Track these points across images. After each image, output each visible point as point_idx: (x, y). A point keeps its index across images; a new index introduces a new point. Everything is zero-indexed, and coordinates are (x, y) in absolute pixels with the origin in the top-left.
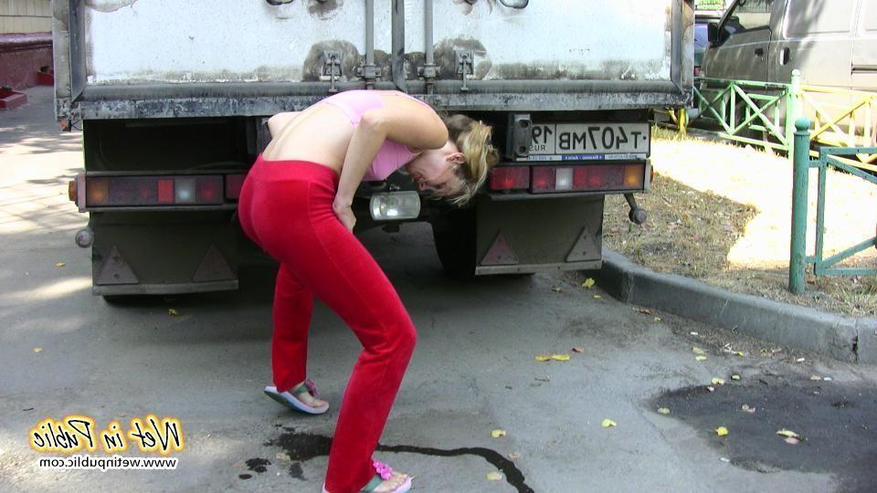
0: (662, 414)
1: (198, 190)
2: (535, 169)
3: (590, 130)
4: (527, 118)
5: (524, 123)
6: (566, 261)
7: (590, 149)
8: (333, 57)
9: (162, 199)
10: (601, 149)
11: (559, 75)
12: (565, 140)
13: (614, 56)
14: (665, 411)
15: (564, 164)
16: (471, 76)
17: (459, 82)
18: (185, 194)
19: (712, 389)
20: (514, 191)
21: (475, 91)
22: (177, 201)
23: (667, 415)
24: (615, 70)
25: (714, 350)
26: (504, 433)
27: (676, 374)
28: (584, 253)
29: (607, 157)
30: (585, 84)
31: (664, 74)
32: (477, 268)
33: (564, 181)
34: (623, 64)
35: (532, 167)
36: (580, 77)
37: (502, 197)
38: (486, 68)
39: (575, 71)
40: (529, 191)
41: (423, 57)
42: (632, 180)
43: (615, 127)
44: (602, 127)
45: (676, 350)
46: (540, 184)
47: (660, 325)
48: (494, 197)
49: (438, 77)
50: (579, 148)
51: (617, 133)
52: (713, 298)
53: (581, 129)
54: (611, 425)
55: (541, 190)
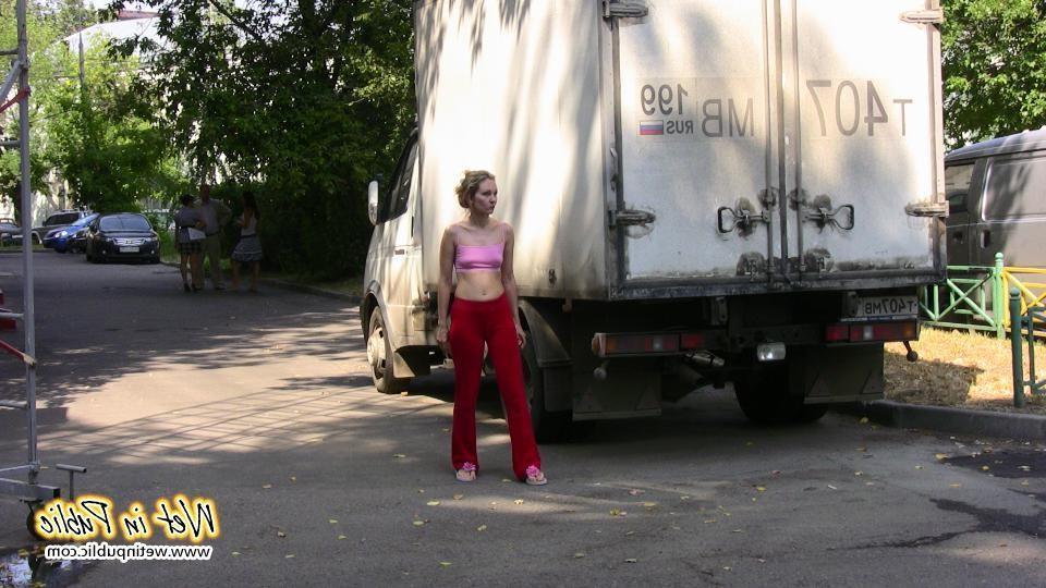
1: (665, 343)
2: (852, 326)
3: (883, 301)
4: (854, 293)
5: (854, 296)
6: (861, 393)
7: (883, 313)
8: (752, 261)
9: (646, 349)
10: (890, 313)
11: (871, 267)
12: (869, 308)
13: (901, 254)
15: (869, 323)
16: (823, 270)
17: (815, 274)
18: (657, 346)
20: (838, 341)
21: (826, 278)
22: (653, 350)
24: (902, 263)
25: (968, 443)
28: (872, 387)
29: (894, 318)
30: (886, 272)
31: (930, 264)
32: (806, 399)
33: (868, 335)
34: (906, 259)
35: (850, 325)
36: (883, 268)
37: (833, 345)
38: (831, 265)
39: (879, 265)
40: (848, 341)
41: (798, 260)
42: (909, 332)
43: (898, 299)
44: (890, 298)
45: (943, 444)
46: (854, 336)
47: (927, 436)
48: (829, 345)
49: (806, 271)
50: (877, 313)
51: (899, 302)
52: (963, 414)
53: (877, 301)
55: (855, 340)
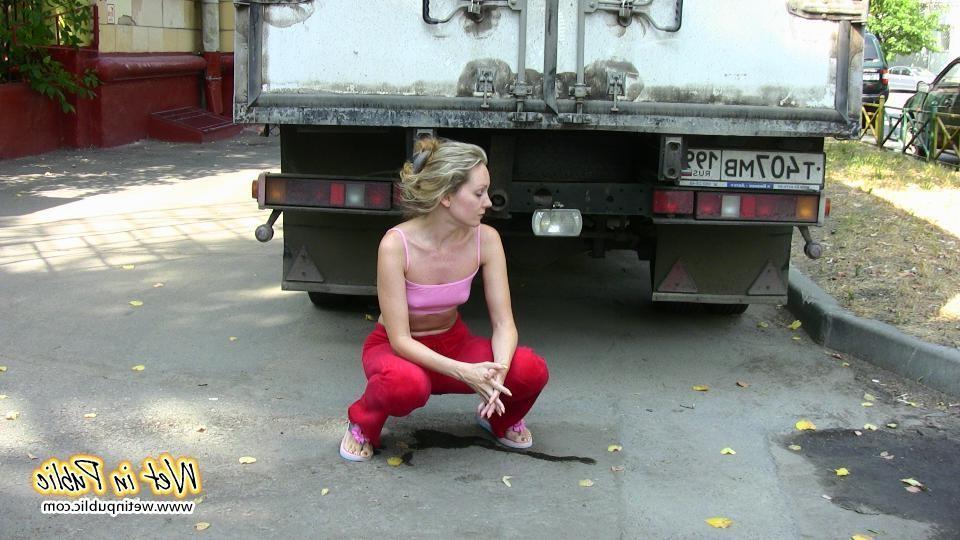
0: (792, 450)
1: (367, 195)
2: (699, 194)
3: (759, 158)
4: (678, 141)
5: (674, 146)
6: (748, 294)
7: (757, 177)
8: (487, 74)
9: (334, 202)
10: (769, 178)
11: (713, 99)
12: (731, 167)
13: (773, 82)
14: (797, 448)
15: (730, 191)
16: (622, 97)
17: (607, 102)
18: (355, 198)
19: (859, 433)
20: (678, 216)
21: (625, 112)
22: (347, 205)
23: (796, 452)
24: (774, 96)
25: (887, 398)
26: (620, 448)
27: (831, 416)
28: (768, 288)
29: (776, 187)
30: (740, 110)
31: (828, 102)
32: (654, 294)
33: (730, 209)
34: (783, 91)
35: (697, 192)
36: (736, 103)
37: (664, 221)
38: (637, 90)
39: (730, 96)
40: (694, 216)
41: (573, 78)
42: (806, 213)
43: (786, 156)
44: (772, 155)
45: (847, 394)
46: (704, 210)
47: (845, 370)
49: (589, 97)
50: (746, 176)
51: (788, 163)
52: (903, 346)
53: (748, 156)
54: (728, 453)
55: (706, 216)
